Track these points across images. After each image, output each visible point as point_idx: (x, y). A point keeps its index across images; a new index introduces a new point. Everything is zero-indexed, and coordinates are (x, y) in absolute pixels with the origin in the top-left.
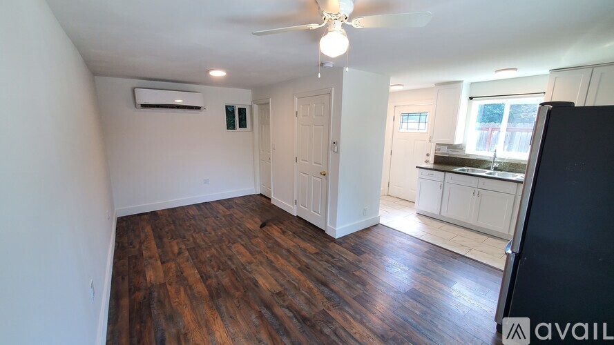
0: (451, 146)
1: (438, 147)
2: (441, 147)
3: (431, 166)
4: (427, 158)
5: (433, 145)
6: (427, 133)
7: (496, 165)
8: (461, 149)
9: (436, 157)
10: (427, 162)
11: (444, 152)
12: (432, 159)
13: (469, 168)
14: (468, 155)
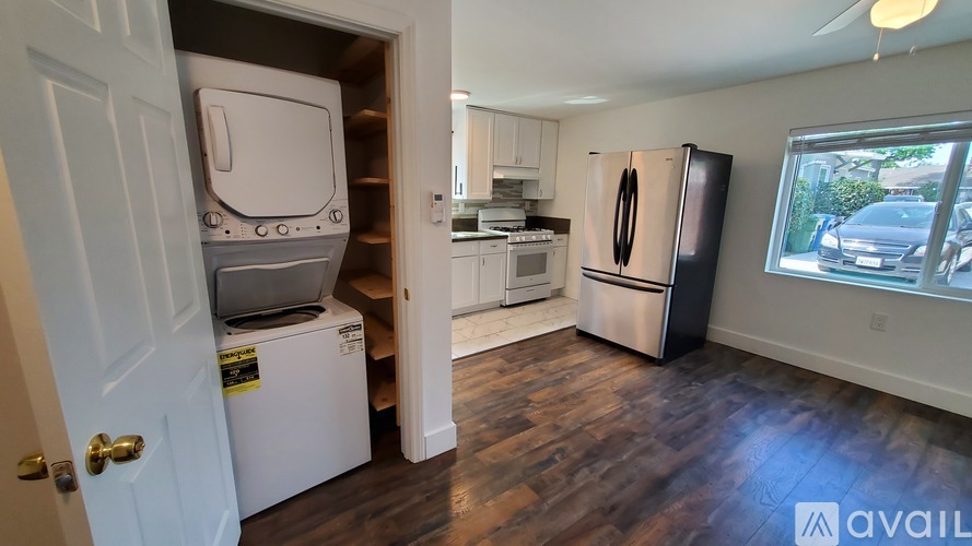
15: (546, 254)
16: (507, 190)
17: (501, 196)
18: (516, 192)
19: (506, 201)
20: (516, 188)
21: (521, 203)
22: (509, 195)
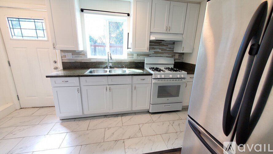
0: (74, 52)
1: (63, 54)
2: (66, 54)
3: (61, 73)
4: (56, 65)
5: (58, 52)
6: (48, 41)
7: (111, 64)
8: (84, 55)
9: (64, 63)
10: (56, 68)
11: (70, 58)
12: (60, 66)
13: (95, 69)
14: (90, 59)
15: (180, 86)
16: (164, 47)
17: (160, 51)
18: (170, 48)
19: (163, 53)
20: (169, 46)
21: (173, 55)
22: (165, 50)
